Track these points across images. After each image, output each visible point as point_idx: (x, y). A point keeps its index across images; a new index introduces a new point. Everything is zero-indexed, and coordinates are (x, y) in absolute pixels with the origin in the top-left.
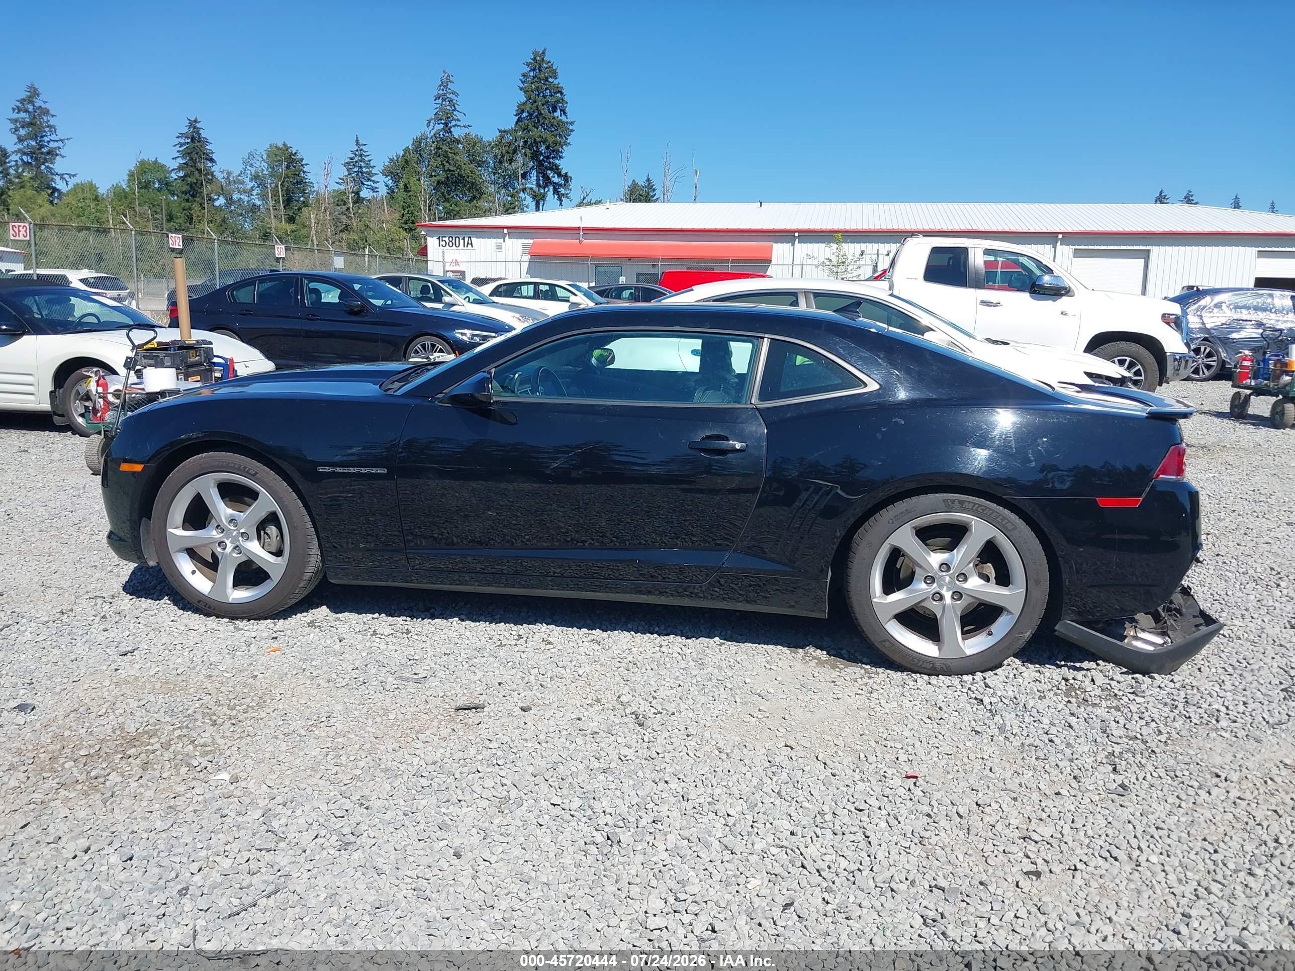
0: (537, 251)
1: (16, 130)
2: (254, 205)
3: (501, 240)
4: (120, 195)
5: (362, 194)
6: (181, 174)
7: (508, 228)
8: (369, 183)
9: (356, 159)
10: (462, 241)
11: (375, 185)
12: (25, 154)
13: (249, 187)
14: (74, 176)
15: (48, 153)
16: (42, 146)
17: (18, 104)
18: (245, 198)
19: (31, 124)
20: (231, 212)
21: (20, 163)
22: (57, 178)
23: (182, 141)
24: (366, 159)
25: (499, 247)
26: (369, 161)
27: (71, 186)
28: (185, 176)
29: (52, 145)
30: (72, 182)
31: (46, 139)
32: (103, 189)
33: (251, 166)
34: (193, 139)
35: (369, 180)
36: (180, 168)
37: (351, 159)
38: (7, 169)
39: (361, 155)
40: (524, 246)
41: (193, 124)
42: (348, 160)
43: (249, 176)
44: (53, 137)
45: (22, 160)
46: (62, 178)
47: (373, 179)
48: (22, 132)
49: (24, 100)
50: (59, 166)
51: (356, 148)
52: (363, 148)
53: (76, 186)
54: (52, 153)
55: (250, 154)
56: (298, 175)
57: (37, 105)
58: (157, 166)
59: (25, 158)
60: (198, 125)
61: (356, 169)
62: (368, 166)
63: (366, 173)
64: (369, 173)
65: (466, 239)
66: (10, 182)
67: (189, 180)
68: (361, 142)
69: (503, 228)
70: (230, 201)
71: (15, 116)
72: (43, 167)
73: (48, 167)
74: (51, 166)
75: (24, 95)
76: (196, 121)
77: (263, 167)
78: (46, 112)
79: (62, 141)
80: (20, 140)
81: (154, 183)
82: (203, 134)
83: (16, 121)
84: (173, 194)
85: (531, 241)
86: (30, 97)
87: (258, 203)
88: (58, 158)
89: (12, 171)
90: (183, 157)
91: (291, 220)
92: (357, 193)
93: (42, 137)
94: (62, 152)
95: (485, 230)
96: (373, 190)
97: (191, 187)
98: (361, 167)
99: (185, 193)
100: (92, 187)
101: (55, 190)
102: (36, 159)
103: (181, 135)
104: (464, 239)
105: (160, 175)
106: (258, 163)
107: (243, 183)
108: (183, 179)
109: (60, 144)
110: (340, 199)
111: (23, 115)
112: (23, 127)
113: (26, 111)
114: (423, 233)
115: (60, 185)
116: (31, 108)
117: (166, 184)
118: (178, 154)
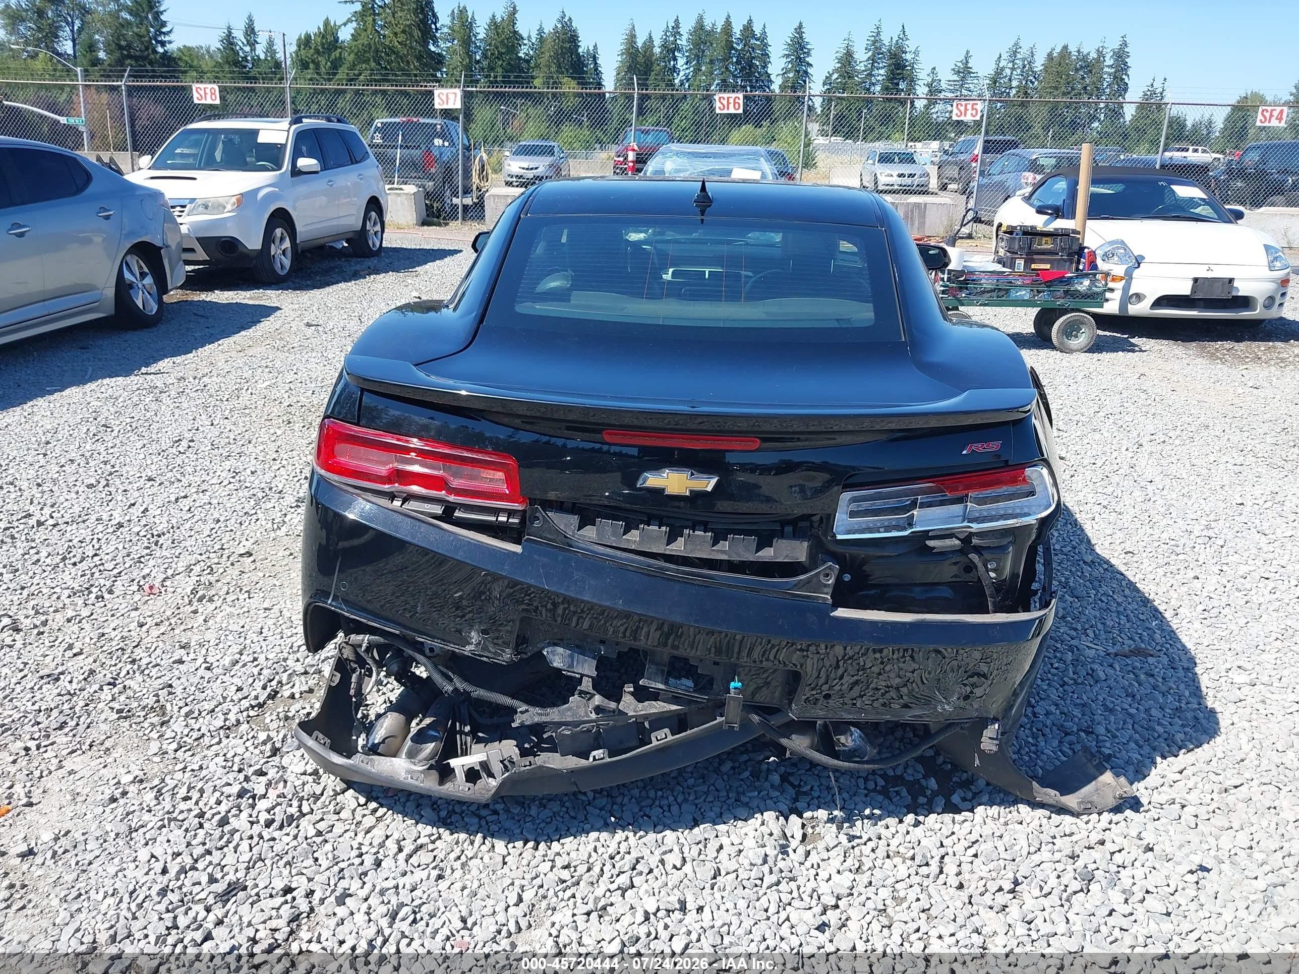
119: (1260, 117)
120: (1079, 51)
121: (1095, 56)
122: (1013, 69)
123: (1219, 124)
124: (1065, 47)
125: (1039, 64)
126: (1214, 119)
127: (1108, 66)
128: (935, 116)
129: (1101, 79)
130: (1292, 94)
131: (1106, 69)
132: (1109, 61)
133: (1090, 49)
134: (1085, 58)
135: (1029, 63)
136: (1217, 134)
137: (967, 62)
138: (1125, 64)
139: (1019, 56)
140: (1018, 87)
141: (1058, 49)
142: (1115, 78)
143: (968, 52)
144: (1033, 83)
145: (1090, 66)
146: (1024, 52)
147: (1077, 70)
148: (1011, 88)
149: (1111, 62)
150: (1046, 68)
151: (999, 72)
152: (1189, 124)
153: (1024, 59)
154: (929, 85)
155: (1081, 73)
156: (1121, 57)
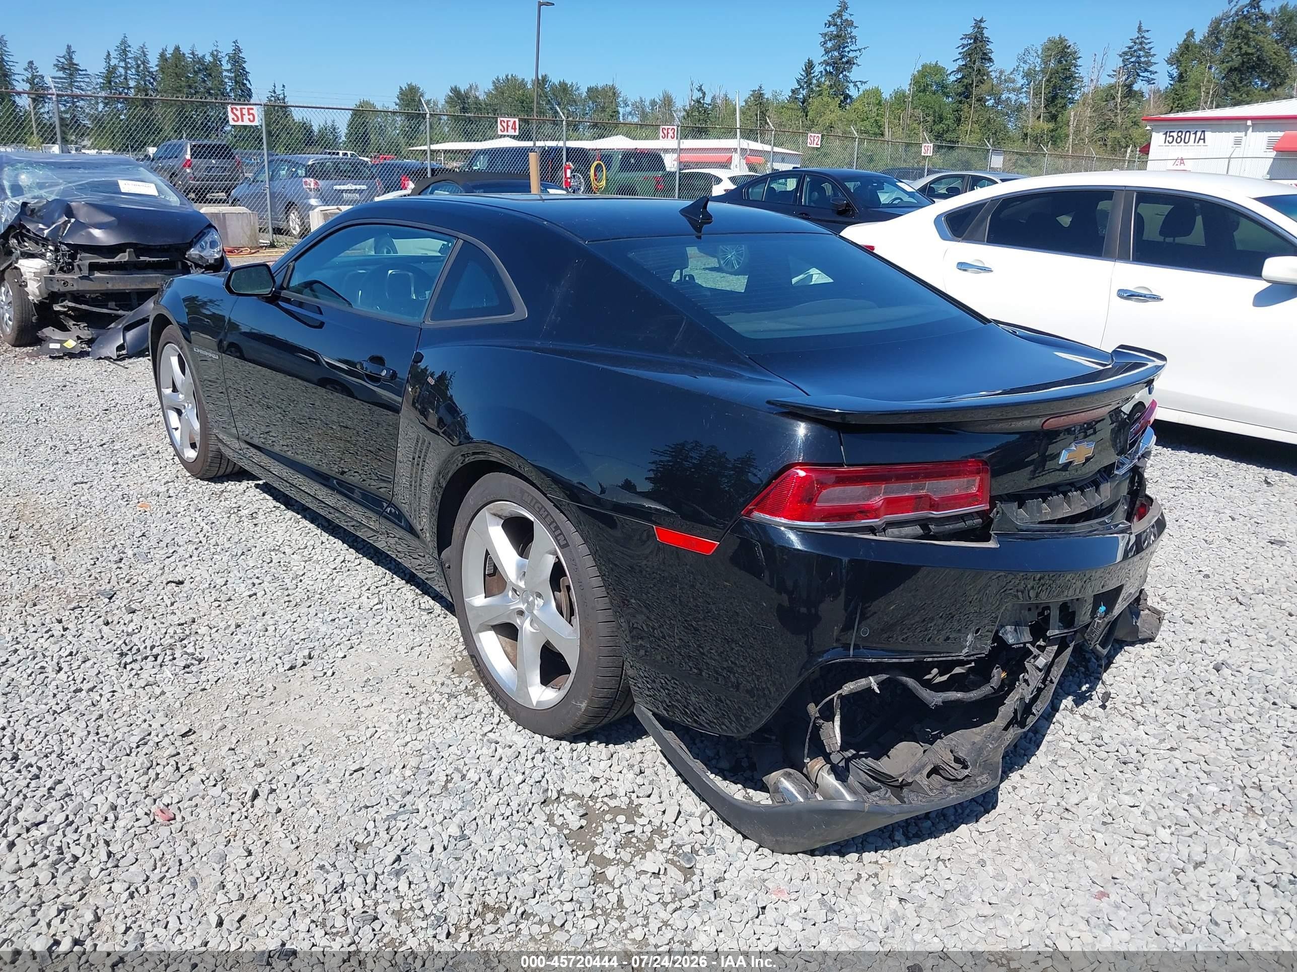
0: (1287, 146)
1: (825, 43)
2: (1021, 103)
3: (1242, 134)
4: (900, 98)
5: (1136, 87)
6: (959, 76)
7: (1252, 118)
8: (1145, 74)
9: (1136, 48)
10: (1193, 136)
11: (1152, 76)
12: (828, 64)
13: (1019, 85)
14: (865, 83)
15: (847, 63)
16: (843, 57)
17: (830, 19)
18: (1013, 96)
19: (837, 36)
20: (997, 112)
21: (824, 73)
22: (851, 85)
23: (966, 42)
24: (1147, 47)
25: (1238, 142)
26: (1150, 49)
27: (861, 92)
28: (963, 77)
29: (851, 55)
30: (863, 88)
31: (847, 49)
32: (886, 95)
33: (1025, 62)
34: (976, 39)
35: (1146, 70)
36: (959, 70)
37: (1130, 48)
38: (811, 79)
39: (1141, 43)
40: (1270, 141)
41: (978, 25)
42: (1127, 49)
43: (1021, 74)
44: (853, 47)
45: (826, 70)
46: (855, 85)
47: (1150, 69)
48: (829, 45)
49: (835, 15)
50: (854, 74)
51: (1137, 35)
52: (1146, 35)
53: (866, 91)
54: (850, 62)
55: (1026, 50)
56: (1069, 70)
57: (844, 18)
58: (937, 70)
59: (828, 68)
60: (983, 25)
61: (1133, 60)
62: (1148, 54)
63: (1143, 63)
64: (1149, 64)
65: (1199, 134)
66: (812, 91)
67: (966, 81)
68: (1144, 28)
69: (1246, 119)
70: (998, 101)
71: (826, 30)
72: (841, 76)
73: (845, 76)
74: (848, 74)
75: (835, 10)
76: (981, 21)
77: (1037, 63)
78: (851, 24)
79: (860, 50)
80: (827, 52)
81: (931, 86)
82: (986, 33)
83: (826, 35)
84: (948, 97)
85: (1280, 134)
86: (840, 11)
87: (1025, 101)
88: (854, 66)
89: (814, 81)
90: (964, 58)
91: (1053, 118)
92: (1130, 86)
93: (844, 48)
94: (858, 61)
95: (1224, 122)
96: (1149, 81)
97: (966, 88)
98: (1139, 57)
99: (960, 95)
100: (877, 92)
101: (847, 97)
102: (837, 69)
103: (966, 36)
104: (1195, 133)
105: (937, 78)
106: (1032, 59)
107: (1013, 81)
108: (959, 81)
109: (858, 54)
110: (1109, 94)
111: (832, 28)
112: (830, 40)
113: (835, 25)
114: (1148, 128)
115: (853, 92)
116: (839, 21)
117: (943, 86)
118: (960, 56)
119: (500, 127)
120: (193, 54)
121: (211, 59)
122: (126, 68)
123: (343, 130)
124: (177, 49)
125: (153, 63)
126: (337, 125)
127: (227, 71)
128: (46, 116)
129: (222, 83)
130: (397, 104)
131: (225, 73)
132: (226, 66)
133: (204, 51)
134: (201, 60)
135: (143, 63)
136: (343, 138)
137: (71, 58)
138: (243, 69)
139: (130, 55)
140: (136, 87)
141: (170, 51)
142: (236, 82)
143: (69, 47)
144: (152, 84)
145: (209, 69)
146: (134, 50)
147: (196, 73)
148: (129, 88)
149: (229, 67)
150: (162, 70)
151: (111, 71)
152: (315, 129)
153: (136, 59)
154: (30, 81)
155: (201, 75)
156: (237, 60)
